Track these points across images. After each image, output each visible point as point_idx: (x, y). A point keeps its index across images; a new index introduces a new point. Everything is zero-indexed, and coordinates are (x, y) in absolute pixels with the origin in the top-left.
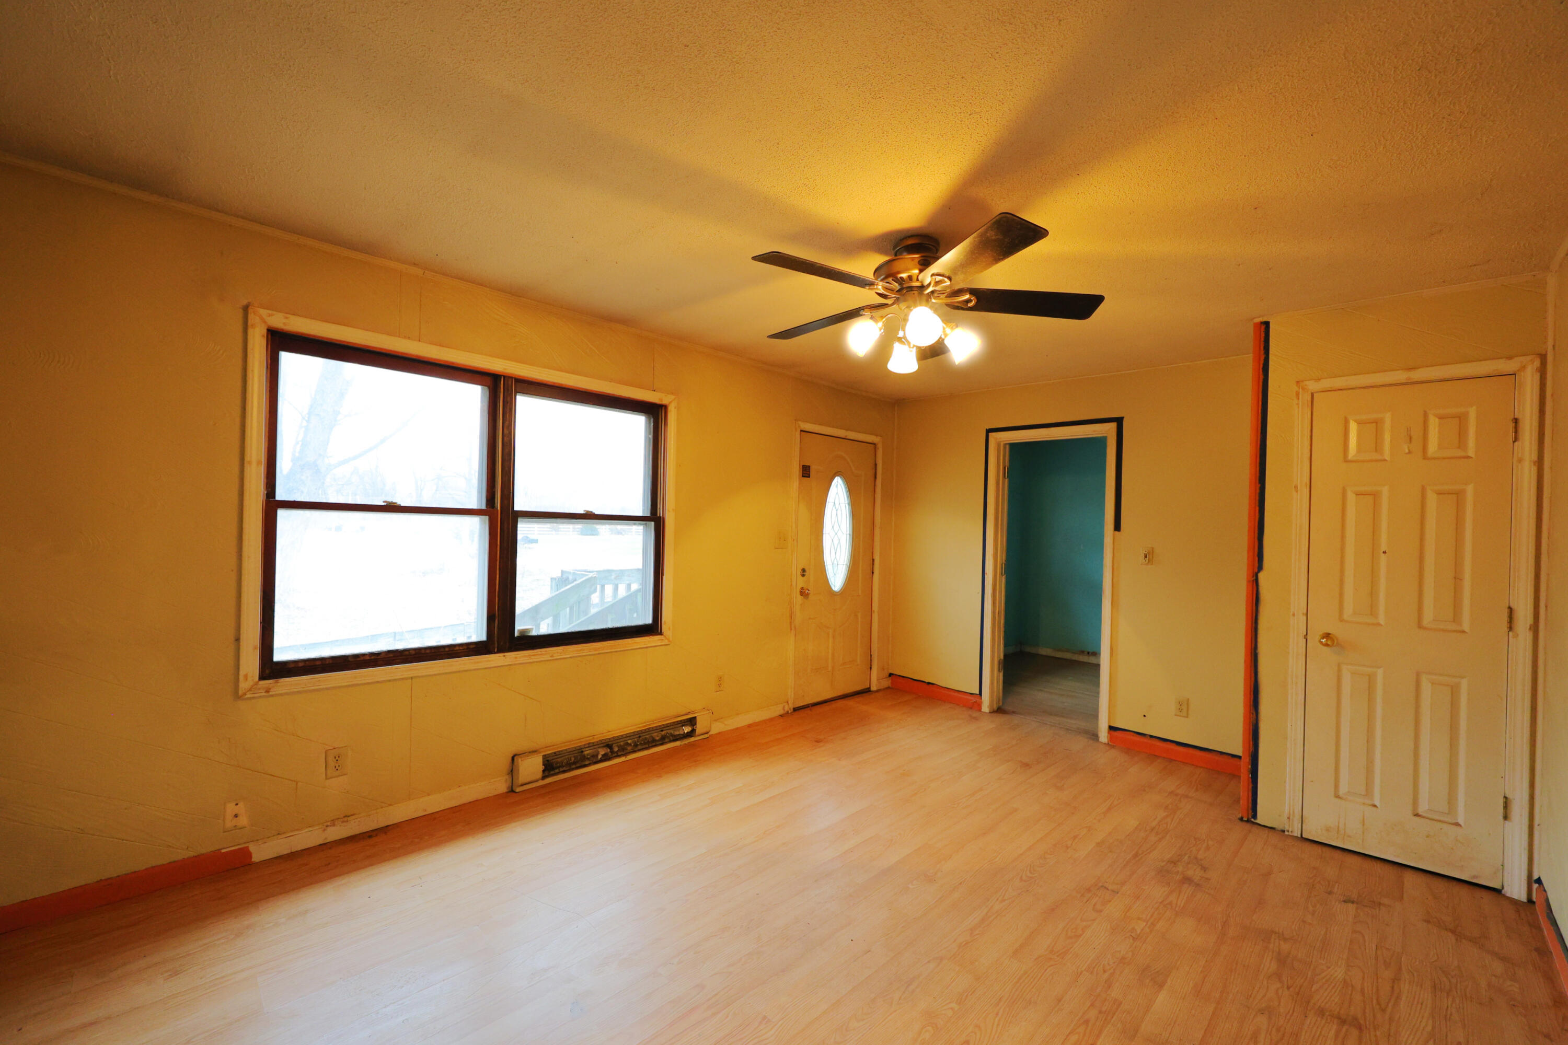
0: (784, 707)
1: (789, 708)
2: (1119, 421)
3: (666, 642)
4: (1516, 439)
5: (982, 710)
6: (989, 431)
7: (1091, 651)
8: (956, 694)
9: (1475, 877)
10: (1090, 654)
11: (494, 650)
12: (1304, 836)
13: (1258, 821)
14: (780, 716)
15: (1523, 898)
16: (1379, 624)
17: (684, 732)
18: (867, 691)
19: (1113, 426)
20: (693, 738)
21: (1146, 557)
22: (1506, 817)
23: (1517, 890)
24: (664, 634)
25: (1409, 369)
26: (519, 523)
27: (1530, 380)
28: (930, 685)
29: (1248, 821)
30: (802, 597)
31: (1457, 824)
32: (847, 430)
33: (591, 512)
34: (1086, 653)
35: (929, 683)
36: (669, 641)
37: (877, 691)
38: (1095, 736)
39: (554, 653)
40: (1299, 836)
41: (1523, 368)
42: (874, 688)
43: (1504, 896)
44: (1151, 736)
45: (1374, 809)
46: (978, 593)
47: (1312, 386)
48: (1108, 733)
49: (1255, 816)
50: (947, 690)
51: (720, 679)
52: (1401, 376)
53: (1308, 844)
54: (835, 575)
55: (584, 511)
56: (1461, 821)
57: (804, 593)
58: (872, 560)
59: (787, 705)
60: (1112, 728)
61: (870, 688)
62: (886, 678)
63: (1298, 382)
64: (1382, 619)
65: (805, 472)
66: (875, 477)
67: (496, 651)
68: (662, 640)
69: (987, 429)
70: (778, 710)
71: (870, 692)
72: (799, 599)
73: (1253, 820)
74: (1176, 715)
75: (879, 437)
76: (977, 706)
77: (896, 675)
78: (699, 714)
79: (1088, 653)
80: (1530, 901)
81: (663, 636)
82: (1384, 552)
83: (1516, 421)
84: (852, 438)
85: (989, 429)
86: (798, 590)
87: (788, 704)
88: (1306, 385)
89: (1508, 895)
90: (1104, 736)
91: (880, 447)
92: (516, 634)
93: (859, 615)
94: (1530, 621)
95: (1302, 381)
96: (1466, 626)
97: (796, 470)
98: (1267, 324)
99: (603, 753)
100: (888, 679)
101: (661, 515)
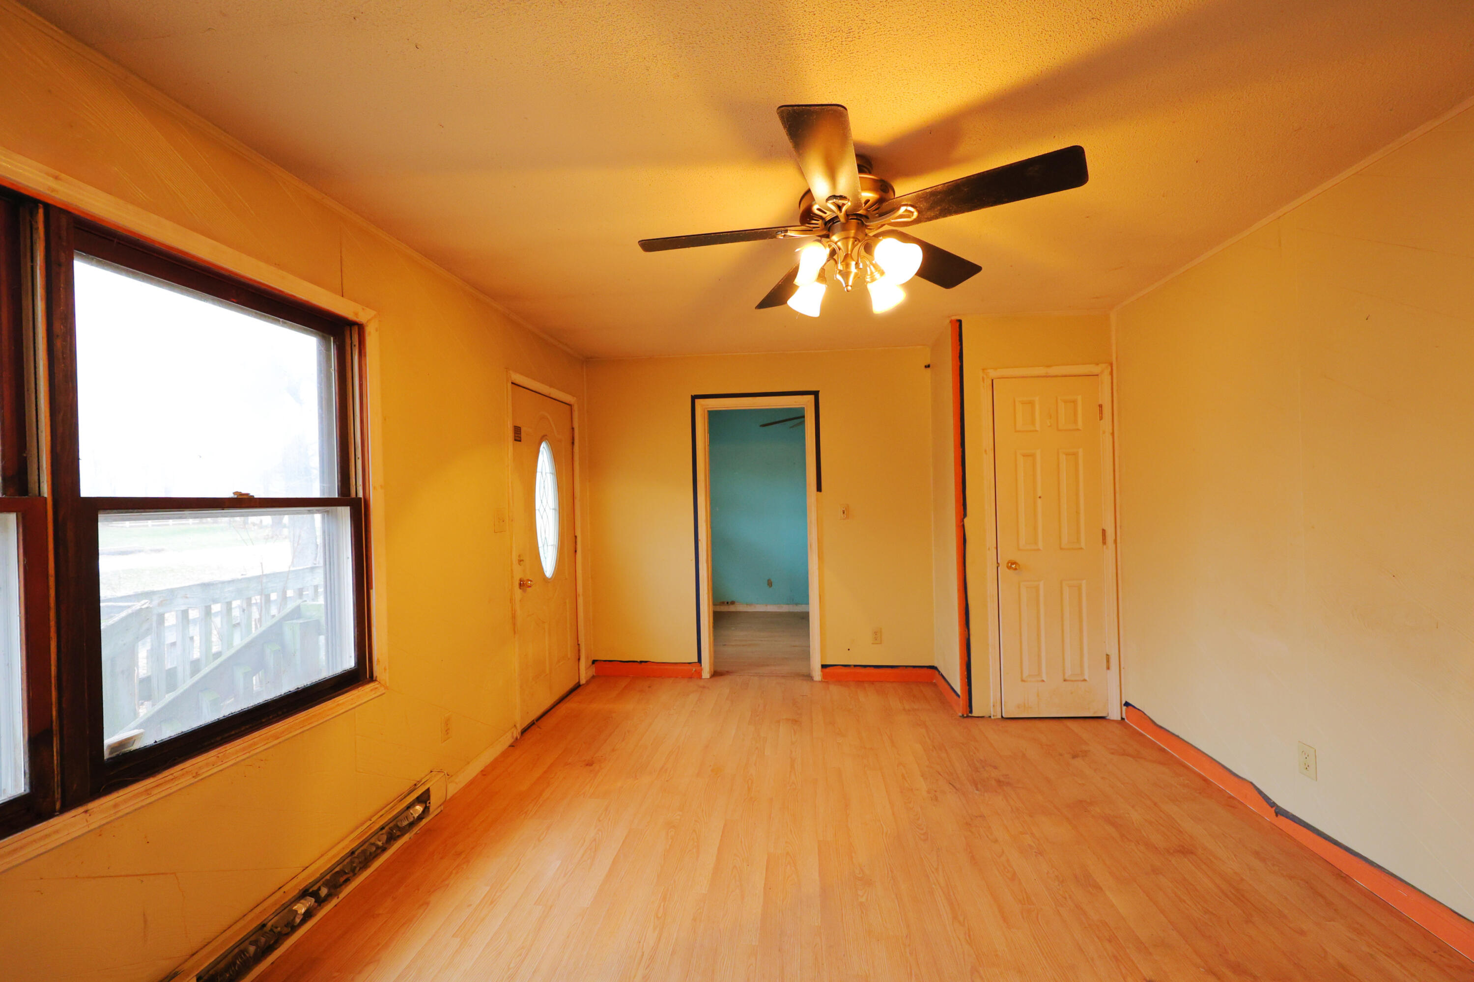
0: (513, 733)
1: (516, 733)
2: (816, 394)
3: (382, 690)
4: (1101, 418)
5: (703, 677)
6: (694, 398)
7: (730, 601)
8: (672, 667)
9: (1095, 713)
10: (729, 603)
11: (55, 805)
12: (1004, 716)
13: (974, 715)
14: (510, 746)
15: (1119, 719)
16: (1039, 550)
17: (414, 817)
18: (577, 687)
19: (812, 397)
20: (424, 820)
21: (844, 513)
22: (1108, 668)
23: (1115, 713)
24: (378, 679)
25: (1048, 366)
26: (100, 524)
27: (1106, 378)
28: (643, 663)
29: (968, 717)
30: (521, 590)
31: (1085, 680)
32: (551, 386)
33: (247, 494)
34: (726, 603)
35: (641, 662)
36: (386, 688)
37: (588, 682)
38: (809, 677)
39: (200, 768)
40: (1000, 717)
41: (1102, 372)
42: (583, 682)
43: (1109, 719)
44: (855, 666)
45: (1043, 683)
46: (691, 560)
47: (992, 374)
48: (822, 671)
49: (971, 712)
50: (663, 664)
51: (447, 722)
52: (1041, 371)
53: (1009, 722)
54: (546, 558)
55: (234, 493)
56: (1086, 677)
57: (522, 585)
58: (574, 538)
59: (515, 730)
60: (824, 666)
61: (579, 682)
62: (590, 666)
63: (983, 370)
64: (1040, 545)
65: (516, 435)
66: (573, 443)
67: (58, 805)
68: (376, 688)
69: (692, 396)
70: (507, 740)
71: (581, 687)
72: (518, 592)
73: (970, 715)
74: (873, 644)
75: (575, 398)
76: (699, 674)
77: (600, 661)
78: (431, 783)
79: (728, 603)
80: (1123, 719)
81: (377, 683)
82: (1040, 497)
83: (1101, 406)
84: (554, 397)
85: (695, 395)
86: (517, 583)
87: (516, 728)
88: (988, 373)
89: (1112, 718)
90: (817, 674)
91: (576, 408)
92: (107, 755)
93: (567, 601)
94: (1114, 537)
95: (986, 369)
96: (1083, 545)
97: (510, 434)
98: (960, 321)
99: (303, 911)
100: (592, 667)
101: (361, 495)
